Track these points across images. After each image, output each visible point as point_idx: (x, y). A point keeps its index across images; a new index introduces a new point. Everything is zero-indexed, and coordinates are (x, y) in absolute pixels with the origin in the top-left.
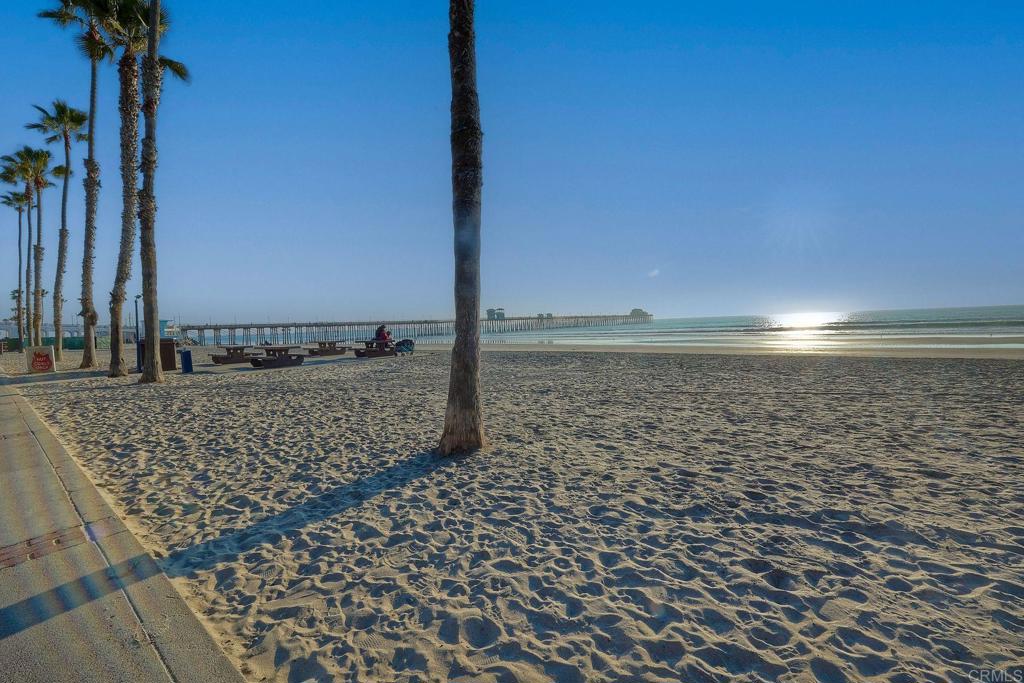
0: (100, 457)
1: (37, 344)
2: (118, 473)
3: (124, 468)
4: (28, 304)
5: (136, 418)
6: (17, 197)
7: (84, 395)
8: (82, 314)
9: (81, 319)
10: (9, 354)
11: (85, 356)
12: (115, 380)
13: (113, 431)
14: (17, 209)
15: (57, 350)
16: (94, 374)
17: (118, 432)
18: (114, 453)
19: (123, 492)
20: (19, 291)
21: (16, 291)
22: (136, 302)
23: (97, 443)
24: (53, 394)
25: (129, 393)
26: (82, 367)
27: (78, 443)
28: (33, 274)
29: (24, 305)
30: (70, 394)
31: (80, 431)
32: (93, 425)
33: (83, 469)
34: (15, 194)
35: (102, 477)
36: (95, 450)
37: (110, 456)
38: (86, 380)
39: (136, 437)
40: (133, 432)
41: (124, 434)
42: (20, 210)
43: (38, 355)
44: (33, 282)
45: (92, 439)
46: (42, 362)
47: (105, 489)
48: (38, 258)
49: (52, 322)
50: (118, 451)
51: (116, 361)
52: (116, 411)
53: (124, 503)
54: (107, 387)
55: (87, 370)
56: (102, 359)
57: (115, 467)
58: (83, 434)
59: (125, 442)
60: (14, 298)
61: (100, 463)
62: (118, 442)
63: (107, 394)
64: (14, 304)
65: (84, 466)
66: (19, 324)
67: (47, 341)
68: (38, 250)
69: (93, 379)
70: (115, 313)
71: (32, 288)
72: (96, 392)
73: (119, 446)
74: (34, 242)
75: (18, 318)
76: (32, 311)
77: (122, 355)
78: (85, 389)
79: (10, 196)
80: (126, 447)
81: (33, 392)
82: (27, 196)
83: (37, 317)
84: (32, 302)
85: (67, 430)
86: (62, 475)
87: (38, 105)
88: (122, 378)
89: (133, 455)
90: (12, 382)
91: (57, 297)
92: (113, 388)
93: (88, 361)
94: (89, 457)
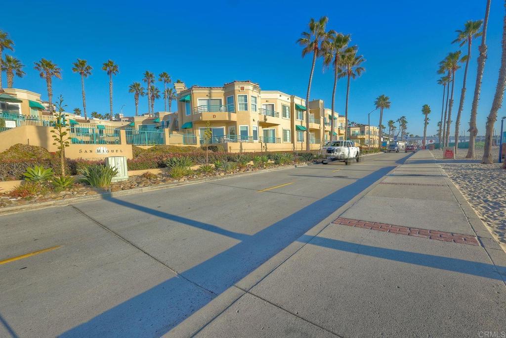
0: (481, 205)
1: (446, 145)
2: (492, 217)
3: (495, 215)
4: (444, 128)
5: (501, 189)
6: (444, 79)
7: (469, 172)
8: (470, 130)
9: (469, 133)
10: (435, 150)
11: (469, 152)
12: (486, 166)
13: (487, 193)
14: (444, 84)
15: (455, 148)
16: (473, 161)
17: (490, 194)
18: (489, 205)
19: (497, 228)
20: (441, 122)
21: (440, 122)
22: (502, 121)
23: (479, 198)
24: (455, 169)
25: (495, 174)
26: (467, 157)
27: (469, 195)
28: (448, 113)
29: (442, 128)
30: (462, 170)
31: (469, 189)
32: (475, 188)
33: (474, 209)
34: (443, 78)
35: (483, 216)
36: (478, 201)
37: (486, 206)
38: (470, 164)
39: (501, 199)
40: (499, 196)
41: (494, 196)
42: (444, 85)
43: (448, 151)
44: (447, 117)
45: (476, 195)
46: (449, 154)
47: (486, 223)
48: (450, 106)
49: (454, 136)
50: (491, 204)
51: (487, 155)
52: (488, 182)
53: (498, 234)
54: (480, 169)
55: (469, 159)
56: (478, 154)
57: (490, 213)
58: (470, 191)
59: (495, 200)
60: (438, 126)
61: (481, 208)
62: (490, 200)
63: (482, 173)
64: (438, 128)
65: (473, 207)
66: (440, 137)
67: (451, 144)
68: (451, 101)
69: (473, 164)
70: (489, 128)
71: (447, 120)
72: (475, 171)
73: (491, 202)
74: (450, 98)
75: (439, 134)
76: (446, 131)
77: (491, 152)
78: (469, 169)
79: (441, 79)
80: (496, 203)
81: (446, 167)
82: (448, 77)
83: (448, 133)
84: (446, 127)
85: (463, 188)
86: (464, 209)
87: (457, 30)
88: (489, 165)
89: (501, 209)
90: (437, 162)
91: (457, 123)
92: (484, 169)
93: (470, 155)
94: (475, 204)
